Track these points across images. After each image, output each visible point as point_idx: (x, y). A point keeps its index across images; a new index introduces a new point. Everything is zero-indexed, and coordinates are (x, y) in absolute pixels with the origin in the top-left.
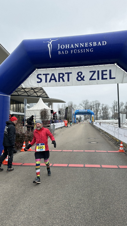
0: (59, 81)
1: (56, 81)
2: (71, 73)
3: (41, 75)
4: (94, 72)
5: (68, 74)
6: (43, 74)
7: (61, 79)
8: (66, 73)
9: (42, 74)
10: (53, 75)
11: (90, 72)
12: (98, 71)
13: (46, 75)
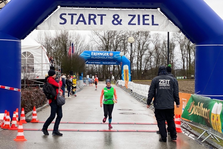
0: (89, 23)
1: (85, 23)
2: (105, 15)
3: (65, 14)
4: (134, 16)
5: (102, 16)
6: (69, 14)
7: (92, 21)
8: (98, 15)
9: (67, 14)
10: (81, 15)
11: (129, 15)
12: (139, 16)
13: (72, 15)
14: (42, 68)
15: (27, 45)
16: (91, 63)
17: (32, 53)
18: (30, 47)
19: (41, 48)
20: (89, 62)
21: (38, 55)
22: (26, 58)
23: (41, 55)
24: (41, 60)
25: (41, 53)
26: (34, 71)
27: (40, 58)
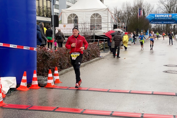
14: (108, 26)
15: (96, 8)
16: (155, 22)
17: (100, 14)
18: (99, 9)
19: (107, 10)
20: (153, 22)
21: (105, 16)
22: (96, 19)
23: (107, 16)
24: (107, 20)
25: (107, 14)
26: (101, 28)
27: (107, 18)
